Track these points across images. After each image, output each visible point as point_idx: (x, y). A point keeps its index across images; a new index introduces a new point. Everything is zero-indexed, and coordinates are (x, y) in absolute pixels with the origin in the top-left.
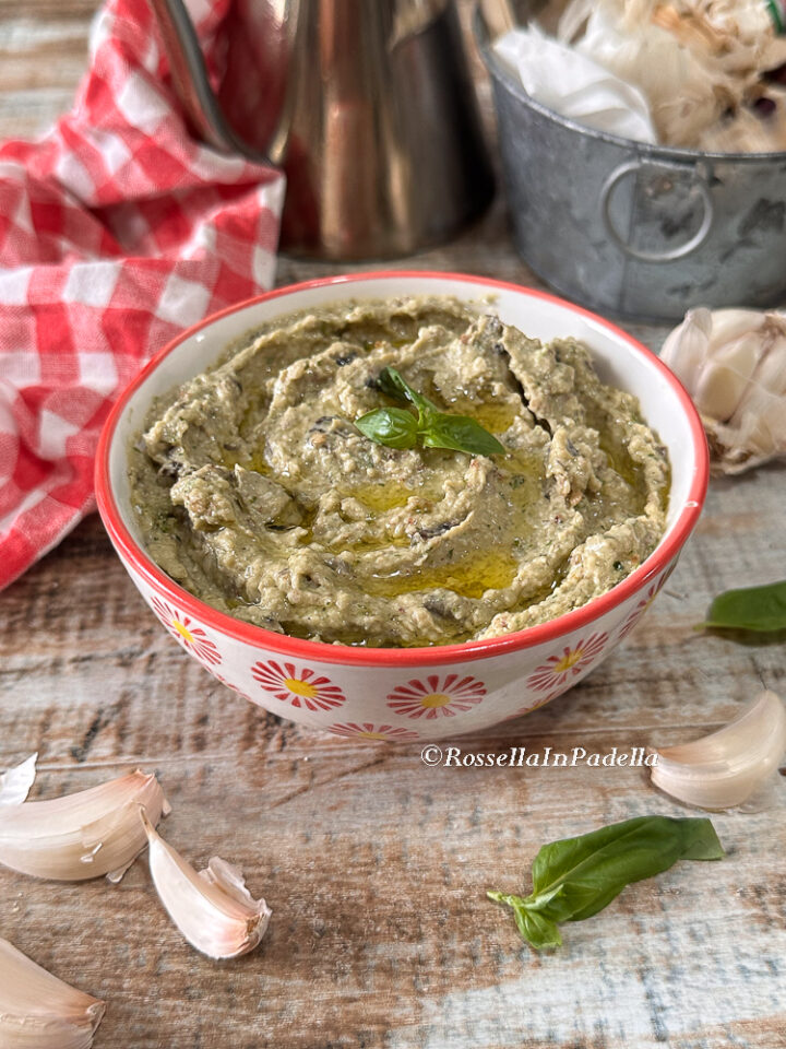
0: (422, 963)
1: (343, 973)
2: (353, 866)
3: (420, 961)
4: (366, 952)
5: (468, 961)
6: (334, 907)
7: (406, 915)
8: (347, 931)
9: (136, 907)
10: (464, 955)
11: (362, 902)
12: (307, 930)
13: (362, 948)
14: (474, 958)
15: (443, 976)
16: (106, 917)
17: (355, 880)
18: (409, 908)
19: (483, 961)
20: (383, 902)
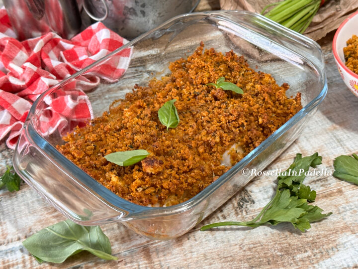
0: (310, 257)
1: (292, 264)
2: (281, 238)
3: (309, 257)
4: (295, 258)
5: (321, 254)
6: (281, 249)
7: (300, 247)
8: (288, 254)
9: (231, 261)
10: (319, 253)
11: (288, 246)
12: (278, 256)
13: (293, 257)
14: (322, 253)
15: (316, 259)
16: (225, 265)
17: (283, 242)
18: (300, 245)
19: (324, 253)
20: (293, 245)
